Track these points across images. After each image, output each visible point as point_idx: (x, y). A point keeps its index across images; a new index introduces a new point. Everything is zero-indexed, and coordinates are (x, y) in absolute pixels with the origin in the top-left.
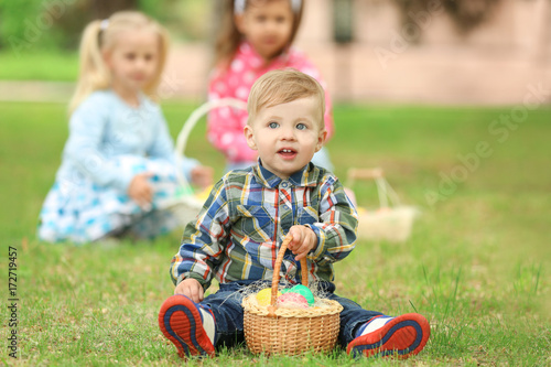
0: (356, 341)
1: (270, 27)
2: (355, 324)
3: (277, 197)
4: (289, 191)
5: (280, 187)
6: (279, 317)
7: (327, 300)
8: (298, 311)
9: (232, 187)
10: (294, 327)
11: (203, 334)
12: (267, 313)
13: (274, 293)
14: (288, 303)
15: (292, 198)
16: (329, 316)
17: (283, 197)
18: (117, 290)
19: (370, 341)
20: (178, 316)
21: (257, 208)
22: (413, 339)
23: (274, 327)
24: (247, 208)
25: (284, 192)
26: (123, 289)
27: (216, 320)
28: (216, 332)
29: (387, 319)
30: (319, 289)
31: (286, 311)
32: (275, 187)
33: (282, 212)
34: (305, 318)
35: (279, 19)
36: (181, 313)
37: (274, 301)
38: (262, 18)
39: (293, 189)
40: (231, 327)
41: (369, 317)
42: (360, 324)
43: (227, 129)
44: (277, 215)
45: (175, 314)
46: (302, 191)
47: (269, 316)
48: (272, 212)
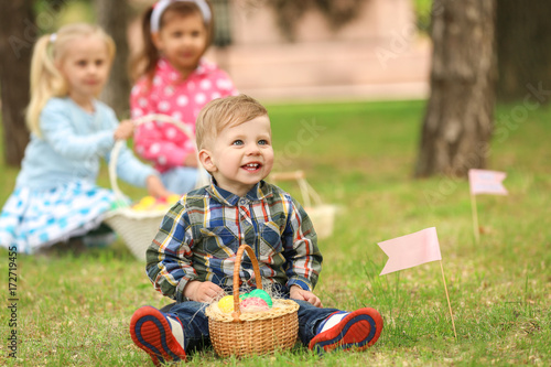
0: (317, 338)
1: (187, 41)
2: (314, 322)
3: (238, 213)
4: (247, 208)
5: (239, 204)
6: (243, 322)
7: (283, 300)
8: (260, 314)
9: (193, 211)
10: (259, 329)
11: (173, 340)
12: (232, 319)
13: (236, 300)
14: (250, 308)
15: (251, 214)
16: (288, 314)
17: (243, 213)
18: (75, 302)
19: (329, 337)
20: (147, 326)
21: (220, 229)
22: (367, 331)
23: (239, 332)
24: (211, 229)
25: (243, 208)
26: (80, 301)
27: (184, 327)
28: (185, 338)
29: (343, 315)
30: (274, 290)
31: (249, 315)
32: (235, 205)
33: (244, 228)
34: (269, 320)
35: (195, 34)
36: (150, 322)
37: (237, 307)
38: (178, 34)
39: (251, 206)
40: (197, 332)
41: (327, 314)
42: (319, 321)
43: (153, 140)
44: (240, 232)
45: (145, 324)
46: (260, 207)
47: (234, 322)
48: (234, 230)
